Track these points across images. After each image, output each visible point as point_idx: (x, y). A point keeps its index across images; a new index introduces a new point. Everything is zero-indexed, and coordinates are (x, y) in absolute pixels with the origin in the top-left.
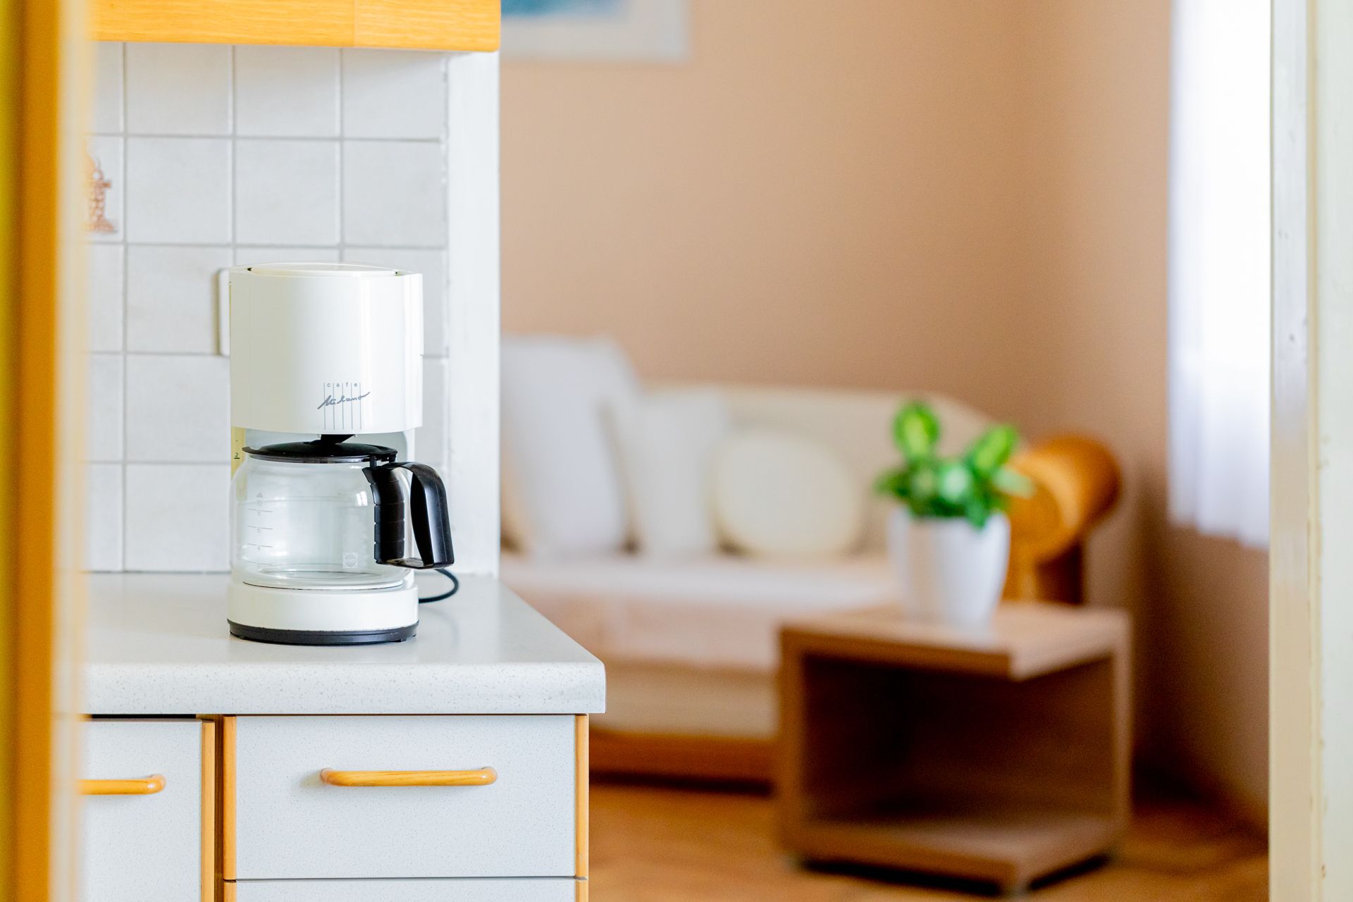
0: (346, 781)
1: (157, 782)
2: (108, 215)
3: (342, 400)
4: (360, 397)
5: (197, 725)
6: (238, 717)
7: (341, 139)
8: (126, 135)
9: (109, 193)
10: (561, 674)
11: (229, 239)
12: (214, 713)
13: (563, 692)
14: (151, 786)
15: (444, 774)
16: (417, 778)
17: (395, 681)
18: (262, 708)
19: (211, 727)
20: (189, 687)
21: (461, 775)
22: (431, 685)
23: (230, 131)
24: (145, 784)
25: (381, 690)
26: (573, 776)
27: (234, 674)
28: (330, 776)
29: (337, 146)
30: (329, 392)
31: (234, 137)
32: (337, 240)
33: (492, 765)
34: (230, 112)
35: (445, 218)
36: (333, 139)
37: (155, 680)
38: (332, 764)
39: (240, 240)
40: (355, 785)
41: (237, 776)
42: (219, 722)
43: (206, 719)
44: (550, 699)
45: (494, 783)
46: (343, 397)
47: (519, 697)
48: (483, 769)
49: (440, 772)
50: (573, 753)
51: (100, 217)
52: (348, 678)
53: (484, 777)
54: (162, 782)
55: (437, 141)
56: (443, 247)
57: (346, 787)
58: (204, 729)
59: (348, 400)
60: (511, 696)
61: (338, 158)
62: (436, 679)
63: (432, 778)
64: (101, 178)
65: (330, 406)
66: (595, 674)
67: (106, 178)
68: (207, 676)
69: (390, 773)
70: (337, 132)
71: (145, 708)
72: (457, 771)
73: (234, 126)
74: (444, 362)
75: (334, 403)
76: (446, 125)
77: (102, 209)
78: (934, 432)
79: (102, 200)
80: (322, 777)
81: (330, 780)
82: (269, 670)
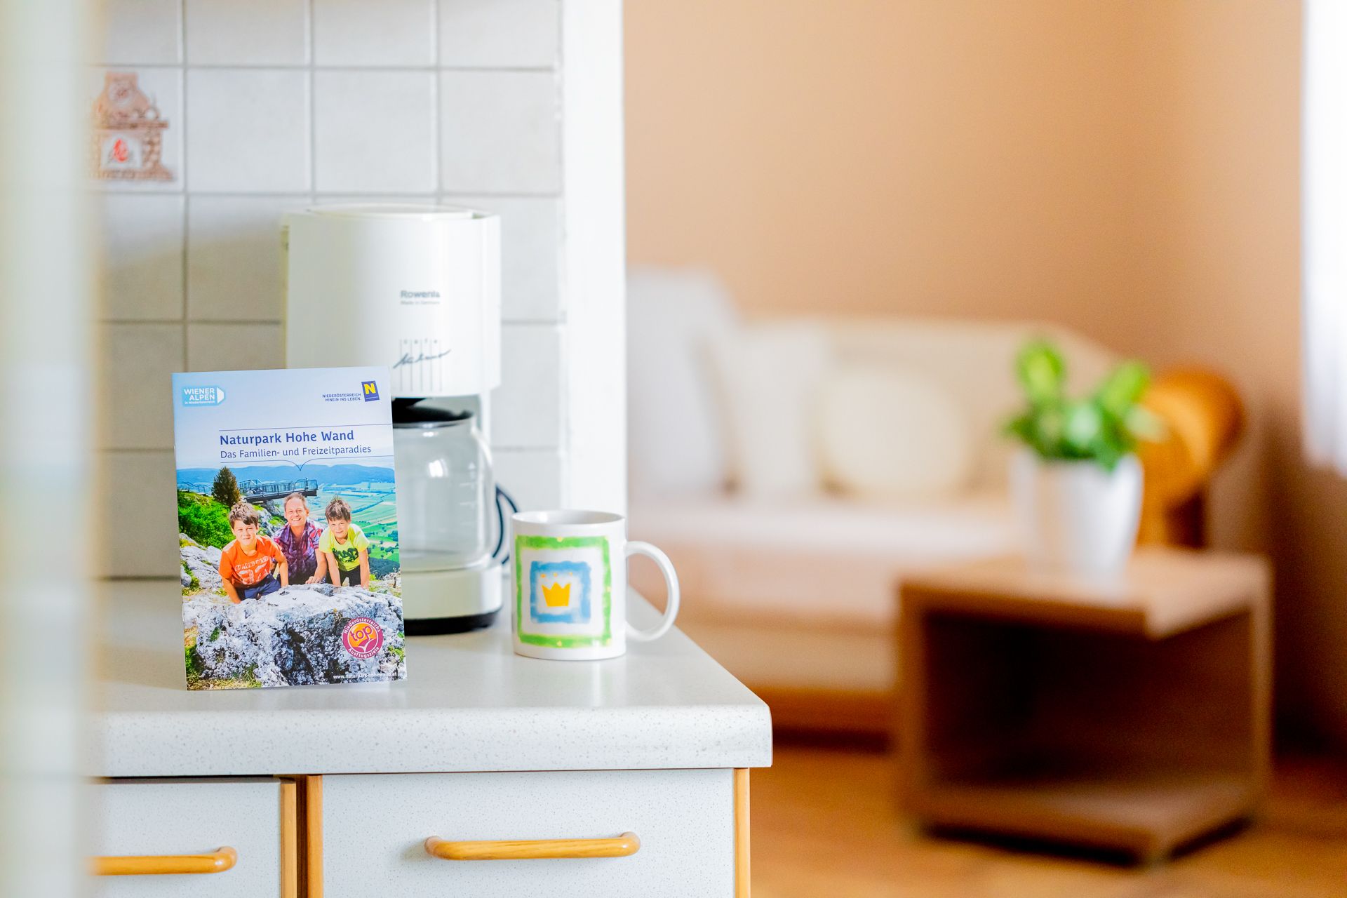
0: (457, 854)
1: (226, 857)
2: (166, 160)
3: (421, 358)
4: (440, 356)
5: (275, 786)
6: (324, 776)
7: (437, 69)
8: (185, 67)
9: (166, 135)
10: (716, 720)
11: (307, 186)
12: (295, 773)
13: (719, 742)
14: (219, 863)
15: (575, 843)
16: (543, 849)
17: (515, 731)
18: (353, 766)
19: (292, 788)
20: (264, 741)
21: (596, 844)
22: (558, 735)
23: (307, 59)
24: (212, 860)
25: (499, 742)
26: (732, 842)
27: (319, 725)
28: (437, 847)
29: (432, 77)
30: (406, 350)
31: (312, 68)
32: (433, 186)
33: (633, 831)
34: (307, 39)
35: (560, 160)
36: (428, 69)
37: (222, 734)
38: (441, 832)
39: (321, 188)
40: (468, 858)
41: (324, 848)
42: (302, 783)
43: (285, 779)
44: (704, 750)
45: (636, 855)
46: (421, 356)
47: (666, 749)
48: (621, 836)
49: (572, 841)
50: (731, 814)
51: (156, 163)
52: (458, 727)
53: (624, 846)
54: (233, 857)
55: (549, 69)
56: (557, 194)
57: (456, 862)
58: (282, 791)
59: (427, 358)
60: (656, 748)
61: (433, 90)
62: (565, 728)
63: (562, 849)
64: (157, 117)
65: (407, 366)
66: (759, 720)
67: (163, 117)
68: (286, 728)
69: (510, 843)
70: (432, 61)
71: (210, 768)
72: (592, 840)
73: (313, 54)
74: (560, 328)
75: (411, 362)
76: (560, 50)
77: (159, 153)
78: (1059, 369)
79: (159, 143)
80: (427, 849)
81: (436, 852)
82: (362, 720)
